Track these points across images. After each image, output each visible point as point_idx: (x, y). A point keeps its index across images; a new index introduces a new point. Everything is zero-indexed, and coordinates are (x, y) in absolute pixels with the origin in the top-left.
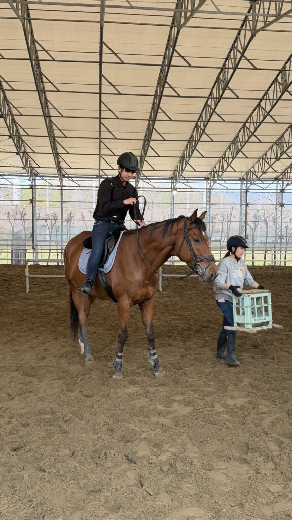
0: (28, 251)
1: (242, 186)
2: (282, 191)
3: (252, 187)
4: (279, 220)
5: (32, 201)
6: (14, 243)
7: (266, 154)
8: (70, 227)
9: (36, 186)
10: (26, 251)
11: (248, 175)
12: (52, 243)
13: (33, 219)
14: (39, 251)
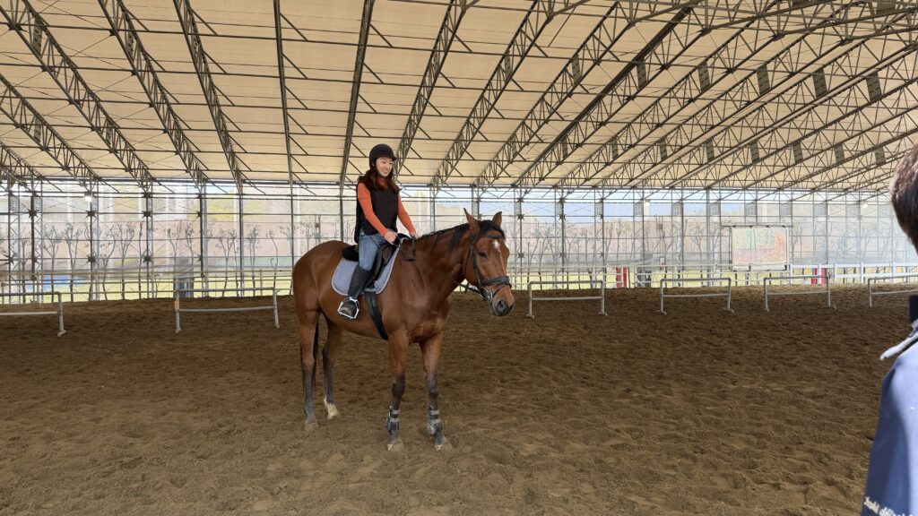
0: (196, 280)
1: (473, 195)
2: (521, 200)
3: (485, 195)
4: (519, 236)
5: (200, 214)
6: (177, 269)
7: (497, 156)
8: (253, 247)
9: (205, 194)
10: (193, 278)
11: (479, 180)
12: (229, 269)
13: (201, 238)
14: (210, 279)
